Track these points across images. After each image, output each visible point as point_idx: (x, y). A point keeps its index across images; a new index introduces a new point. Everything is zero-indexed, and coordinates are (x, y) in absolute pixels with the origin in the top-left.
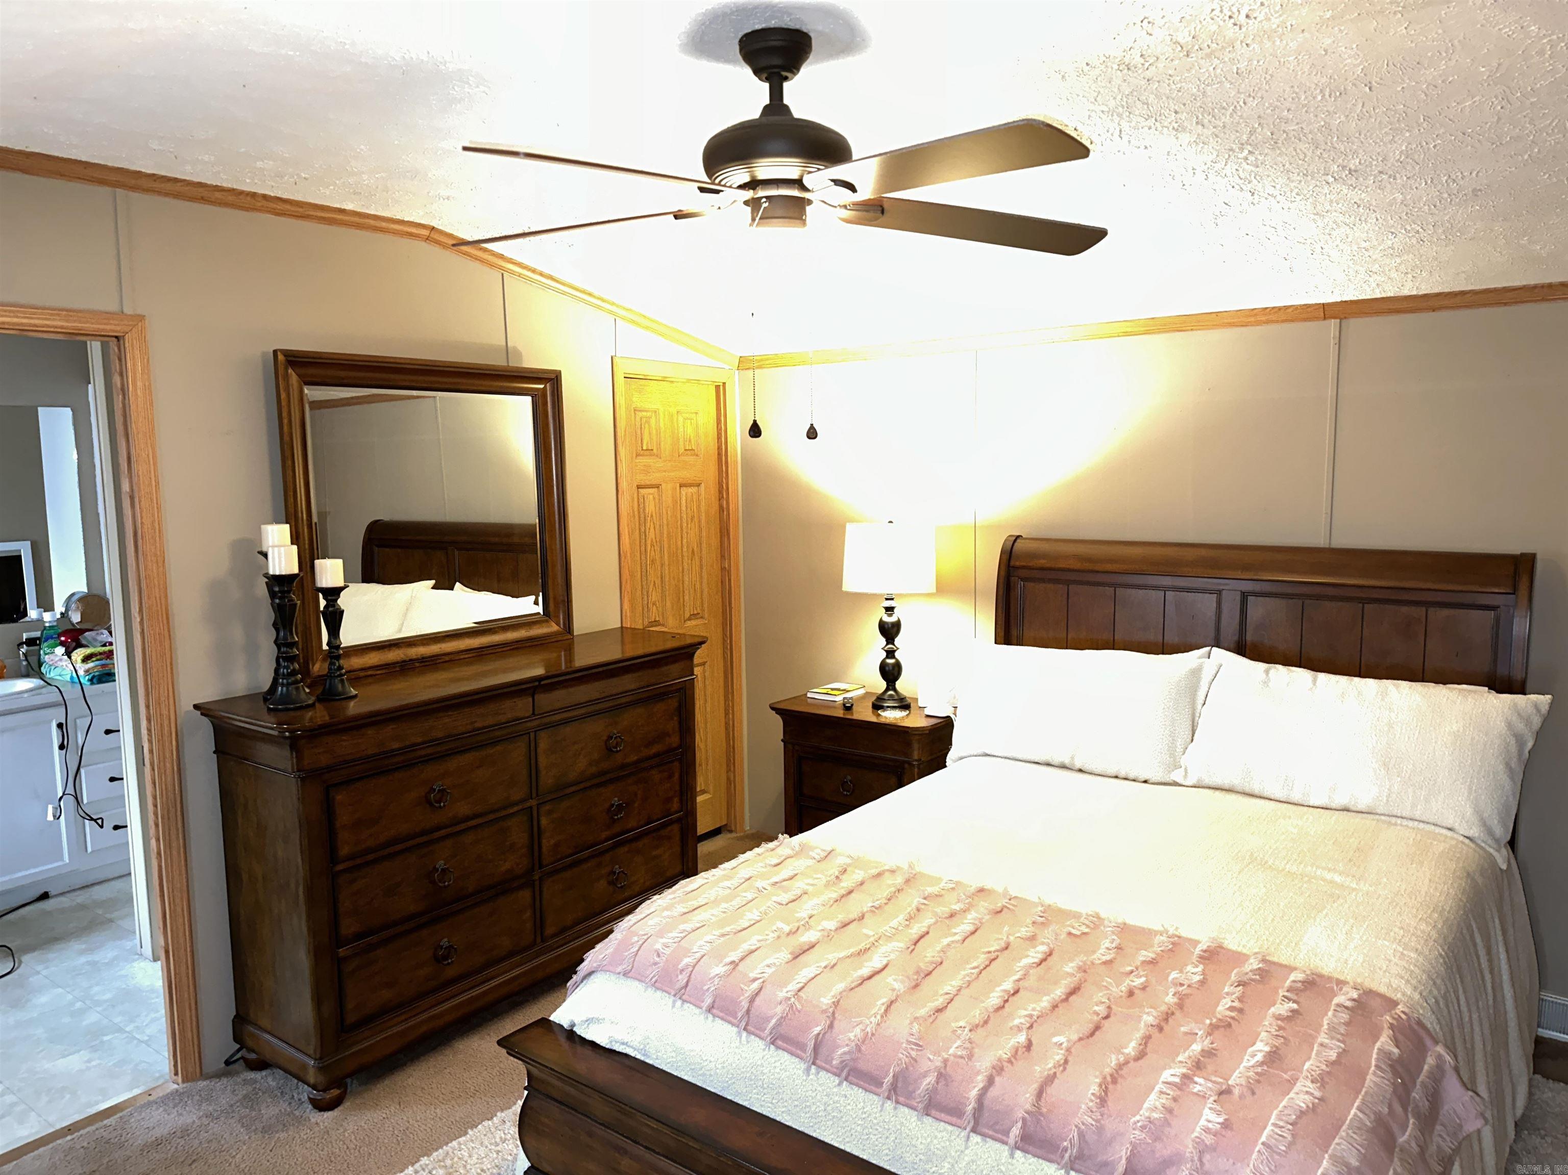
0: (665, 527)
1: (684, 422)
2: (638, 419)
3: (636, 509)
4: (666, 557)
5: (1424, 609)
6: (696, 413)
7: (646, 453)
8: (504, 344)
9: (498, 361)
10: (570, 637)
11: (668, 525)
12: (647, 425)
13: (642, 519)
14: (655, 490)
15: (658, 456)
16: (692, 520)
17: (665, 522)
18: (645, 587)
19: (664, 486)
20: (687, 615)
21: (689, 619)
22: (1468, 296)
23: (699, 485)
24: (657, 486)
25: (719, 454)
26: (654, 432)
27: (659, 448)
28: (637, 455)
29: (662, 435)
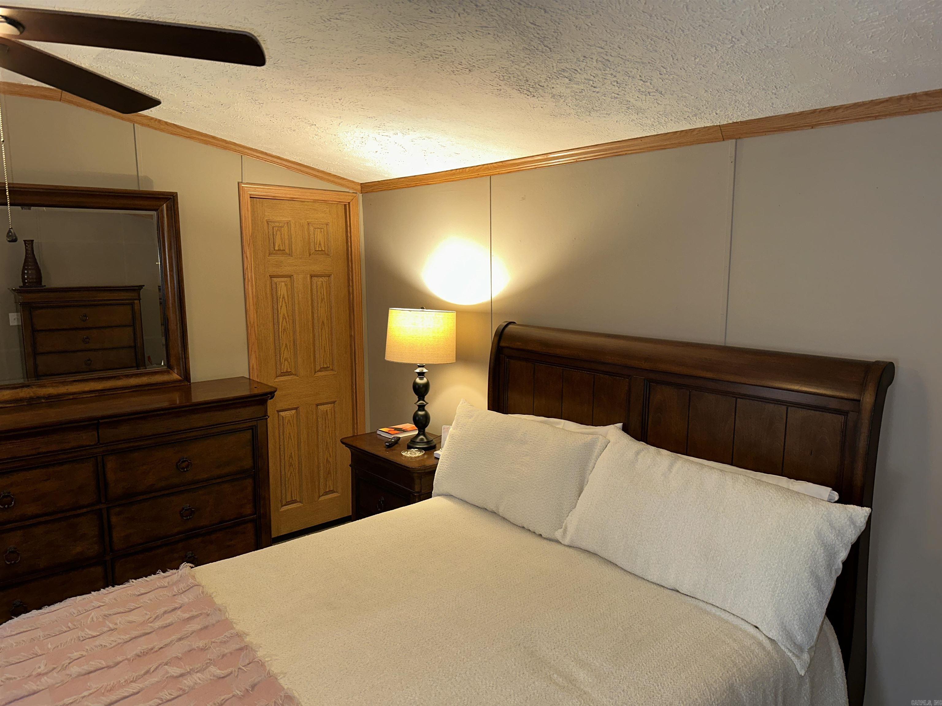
0: (297, 306)
1: (314, 231)
2: (271, 228)
3: (268, 290)
4: (297, 326)
5: (784, 408)
6: (327, 224)
7: (278, 252)
8: (136, 173)
9: (132, 187)
10: (186, 383)
11: (299, 304)
12: (278, 233)
13: (275, 299)
14: (288, 279)
15: (290, 255)
16: (322, 300)
17: (297, 302)
18: (278, 347)
19: (295, 276)
20: (318, 368)
21: (319, 371)
22: (840, 111)
23: (329, 276)
24: (290, 276)
25: (347, 254)
26: (286, 237)
27: (290, 249)
28: (270, 254)
29: (293, 240)
